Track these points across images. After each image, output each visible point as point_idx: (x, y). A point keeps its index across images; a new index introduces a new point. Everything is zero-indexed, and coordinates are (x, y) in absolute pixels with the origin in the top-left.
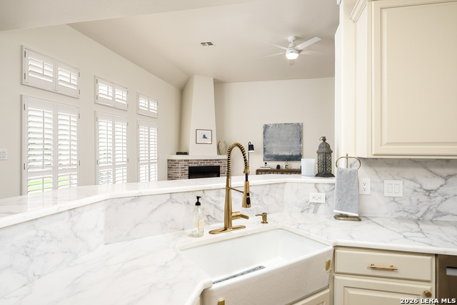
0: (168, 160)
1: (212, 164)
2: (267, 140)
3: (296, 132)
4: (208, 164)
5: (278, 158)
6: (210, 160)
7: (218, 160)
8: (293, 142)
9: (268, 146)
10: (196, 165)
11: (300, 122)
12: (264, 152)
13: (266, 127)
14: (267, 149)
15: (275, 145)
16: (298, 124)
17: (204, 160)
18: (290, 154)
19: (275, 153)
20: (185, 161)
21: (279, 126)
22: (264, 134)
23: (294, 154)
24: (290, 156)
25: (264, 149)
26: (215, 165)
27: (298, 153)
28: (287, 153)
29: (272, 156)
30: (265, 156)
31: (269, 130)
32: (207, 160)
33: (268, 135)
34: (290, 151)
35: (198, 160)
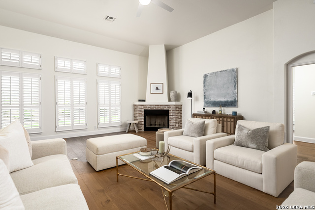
0: (134, 105)
1: (162, 108)
2: (206, 88)
3: (230, 78)
4: (159, 109)
5: (215, 104)
6: (161, 105)
7: (168, 105)
8: (228, 88)
9: (207, 93)
10: (149, 109)
11: (234, 67)
12: (204, 98)
13: (206, 76)
14: (206, 96)
15: (213, 92)
16: (233, 70)
17: (156, 105)
18: (226, 100)
19: (212, 99)
20: (141, 105)
21: (215, 74)
22: (204, 83)
23: (229, 100)
24: (226, 102)
25: (204, 96)
26: (165, 109)
27: (233, 99)
28: (223, 99)
29: (210, 102)
30: (205, 102)
31: (208, 79)
32: (158, 105)
33: (207, 84)
34: (225, 97)
35: (151, 105)
